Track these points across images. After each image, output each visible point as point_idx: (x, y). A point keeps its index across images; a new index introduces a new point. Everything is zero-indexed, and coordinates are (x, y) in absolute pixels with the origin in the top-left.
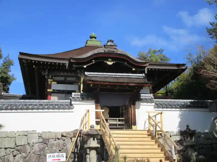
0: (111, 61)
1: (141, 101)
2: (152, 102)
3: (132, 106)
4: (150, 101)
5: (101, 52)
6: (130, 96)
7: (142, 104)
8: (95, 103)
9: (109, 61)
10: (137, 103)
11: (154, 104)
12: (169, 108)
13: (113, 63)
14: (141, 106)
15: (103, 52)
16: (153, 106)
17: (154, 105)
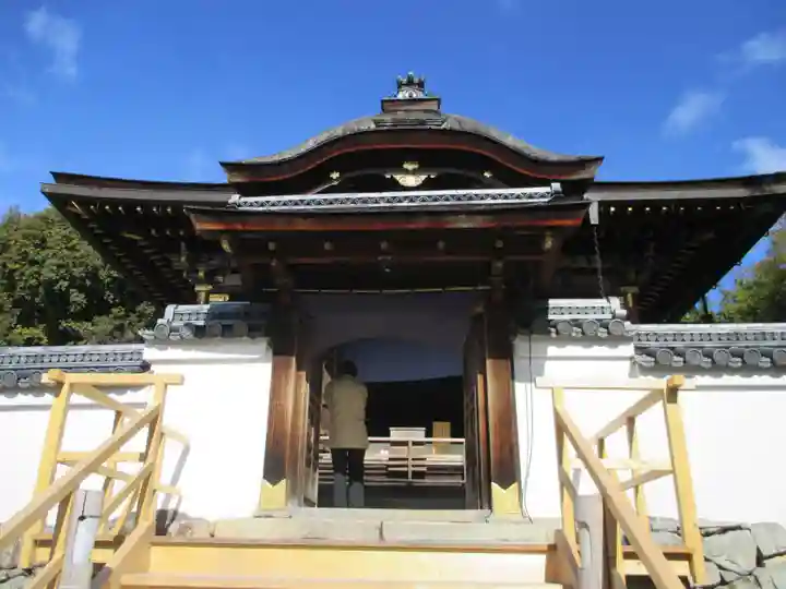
0: (414, 172)
1: (550, 332)
2: (615, 339)
3: (489, 363)
4: (602, 333)
5: (364, 127)
6: (480, 309)
7: (552, 350)
8: (270, 353)
9: (407, 172)
10: (521, 345)
11: (628, 350)
12: (733, 371)
13: (423, 177)
14: (549, 365)
15: (373, 126)
16: (627, 364)
17: (631, 358)
